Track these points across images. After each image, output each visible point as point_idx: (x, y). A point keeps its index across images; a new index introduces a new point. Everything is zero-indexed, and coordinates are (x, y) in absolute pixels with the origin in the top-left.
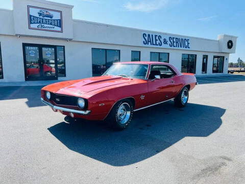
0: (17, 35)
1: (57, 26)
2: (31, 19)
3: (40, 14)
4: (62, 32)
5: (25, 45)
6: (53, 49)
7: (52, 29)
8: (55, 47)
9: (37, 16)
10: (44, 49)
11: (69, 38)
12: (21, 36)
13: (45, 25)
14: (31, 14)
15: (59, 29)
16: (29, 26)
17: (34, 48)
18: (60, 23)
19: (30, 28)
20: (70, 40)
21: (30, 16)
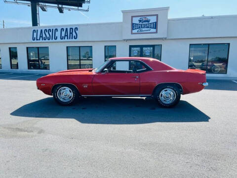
0: (125, 40)
1: (153, 28)
2: (134, 26)
3: (140, 21)
4: (156, 32)
5: (131, 47)
6: (152, 48)
7: (149, 31)
8: (153, 46)
9: (138, 23)
10: (144, 49)
11: (165, 37)
12: (127, 40)
13: (143, 29)
14: (134, 22)
15: (154, 30)
16: (132, 32)
17: (137, 49)
18: (155, 25)
19: (132, 33)
20: (165, 39)
21: (133, 24)
